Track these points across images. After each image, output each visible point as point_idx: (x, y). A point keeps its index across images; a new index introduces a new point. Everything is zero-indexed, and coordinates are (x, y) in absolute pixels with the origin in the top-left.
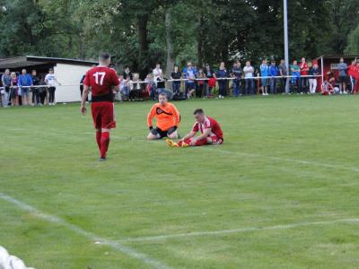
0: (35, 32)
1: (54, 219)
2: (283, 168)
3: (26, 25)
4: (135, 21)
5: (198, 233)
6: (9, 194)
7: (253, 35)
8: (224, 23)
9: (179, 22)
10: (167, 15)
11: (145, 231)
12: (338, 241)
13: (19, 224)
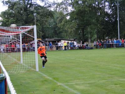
0: (57, 32)
1: (51, 78)
2: (110, 66)
3: (55, 31)
4: (81, 29)
5: (83, 82)
6: (42, 72)
7: (111, 33)
8: (103, 30)
9: (92, 29)
10: (89, 28)
11: (70, 81)
12: (116, 84)
13: (42, 79)
